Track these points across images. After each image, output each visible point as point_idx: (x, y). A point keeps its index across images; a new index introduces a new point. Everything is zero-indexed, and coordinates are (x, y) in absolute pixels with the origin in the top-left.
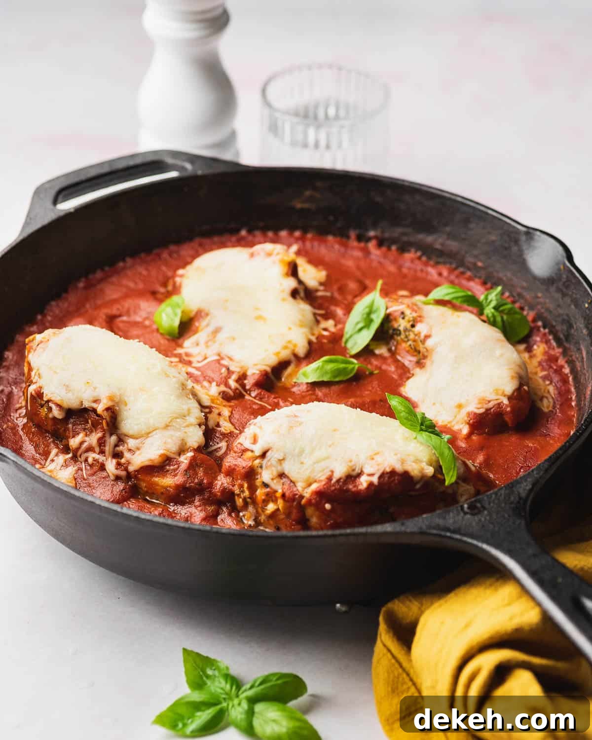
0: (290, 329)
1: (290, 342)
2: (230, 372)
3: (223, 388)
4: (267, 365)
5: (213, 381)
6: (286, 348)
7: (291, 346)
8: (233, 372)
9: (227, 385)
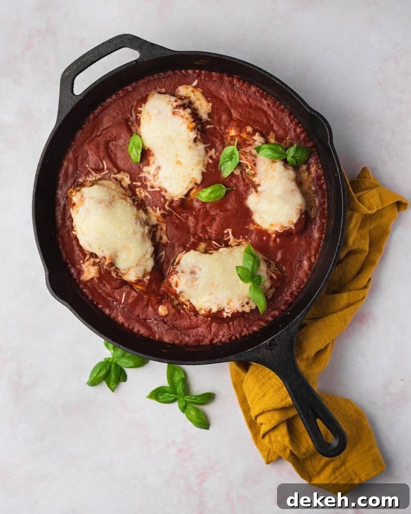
0: (193, 169)
1: (193, 178)
2: (166, 200)
3: (162, 211)
4: (183, 195)
5: (158, 206)
6: (191, 182)
7: (194, 181)
8: (167, 200)
9: (164, 209)
